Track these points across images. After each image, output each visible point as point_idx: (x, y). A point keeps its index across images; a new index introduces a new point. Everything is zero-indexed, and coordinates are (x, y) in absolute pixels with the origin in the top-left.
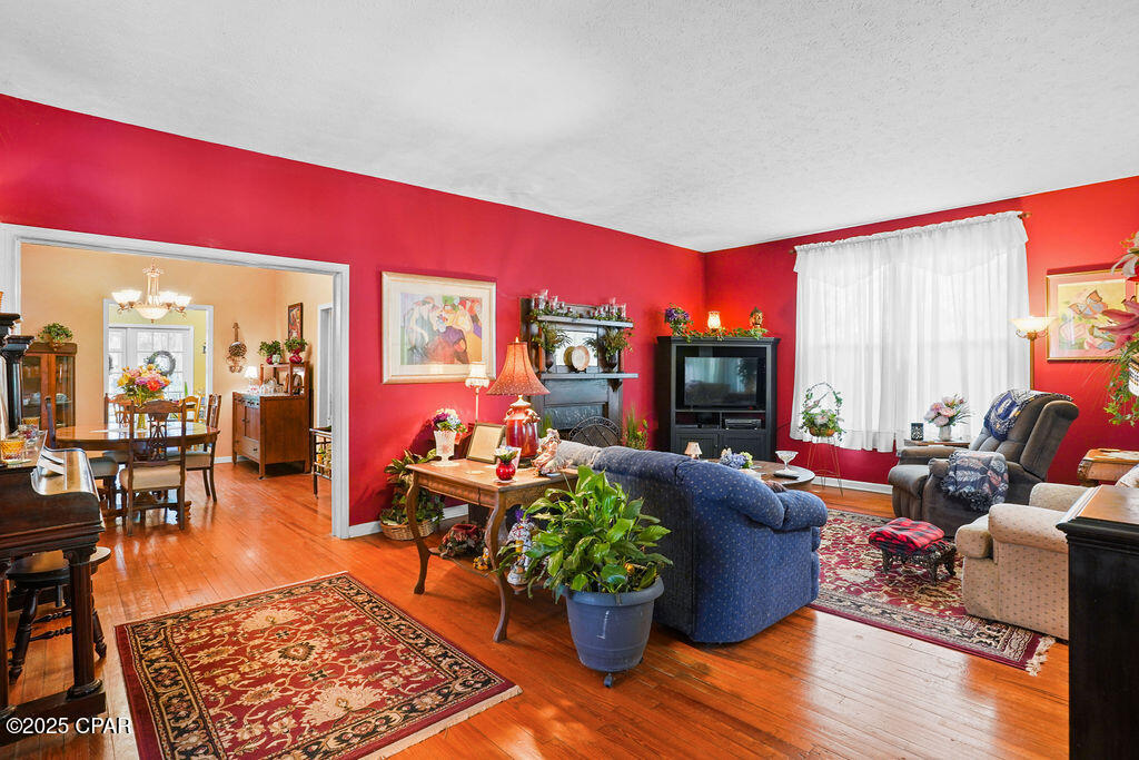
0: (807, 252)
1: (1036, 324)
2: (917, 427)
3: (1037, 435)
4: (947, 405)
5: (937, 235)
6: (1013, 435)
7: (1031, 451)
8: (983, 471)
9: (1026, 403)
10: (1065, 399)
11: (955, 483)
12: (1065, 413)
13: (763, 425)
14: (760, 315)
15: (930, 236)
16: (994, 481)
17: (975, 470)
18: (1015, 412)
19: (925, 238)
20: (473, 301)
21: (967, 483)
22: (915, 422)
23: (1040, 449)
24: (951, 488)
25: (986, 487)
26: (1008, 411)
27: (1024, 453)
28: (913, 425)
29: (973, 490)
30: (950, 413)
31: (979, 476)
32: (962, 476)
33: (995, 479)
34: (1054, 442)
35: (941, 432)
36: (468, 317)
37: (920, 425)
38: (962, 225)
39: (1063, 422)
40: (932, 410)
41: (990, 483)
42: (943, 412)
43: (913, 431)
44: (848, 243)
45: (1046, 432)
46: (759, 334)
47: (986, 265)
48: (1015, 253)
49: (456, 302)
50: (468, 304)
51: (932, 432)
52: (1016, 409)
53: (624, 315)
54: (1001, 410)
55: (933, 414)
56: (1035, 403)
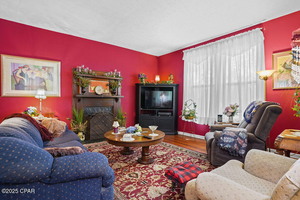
0: (187, 52)
1: (268, 73)
2: (220, 116)
3: (262, 121)
4: (231, 108)
5: (230, 42)
6: (253, 121)
7: (260, 128)
8: (235, 138)
9: (259, 106)
10: (276, 104)
11: (223, 143)
12: (276, 111)
13: (172, 115)
14: (172, 76)
15: (227, 42)
16: (240, 143)
17: (232, 137)
18: (254, 110)
19: (226, 43)
20: (49, 68)
21: (228, 143)
22: (219, 114)
23: (263, 128)
24: (221, 145)
25: (236, 146)
26: (252, 110)
27: (256, 130)
28: (218, 116)
29: (230, 146)
30: (232, 111)
31: (233, 140)
32: (226, 140)
33: (240, 142)
34: (270, 124)
35: (229, 119)
36: (46, 73)
37: (221, 116)
38: (239, 37)
39: (274, 115)
40: (226, 109)
41: (238, 143)
42: (230, 111)
43: (218, 118)
44: (199, 48)
45: (266, 120)
46: (172, 82)
47: (248, 51)
48: (259, 45)
49: (41, 68)
50: (47, 69)
51: (226, 119)
52: (254, 109)
53: (119, 75)
54: (249, 110)
55: (226, 111)
56: (262, 106)
